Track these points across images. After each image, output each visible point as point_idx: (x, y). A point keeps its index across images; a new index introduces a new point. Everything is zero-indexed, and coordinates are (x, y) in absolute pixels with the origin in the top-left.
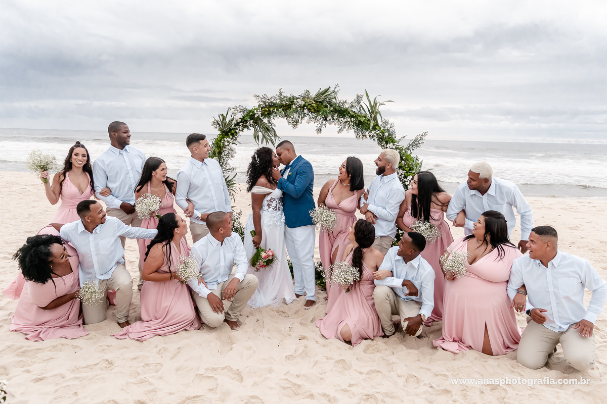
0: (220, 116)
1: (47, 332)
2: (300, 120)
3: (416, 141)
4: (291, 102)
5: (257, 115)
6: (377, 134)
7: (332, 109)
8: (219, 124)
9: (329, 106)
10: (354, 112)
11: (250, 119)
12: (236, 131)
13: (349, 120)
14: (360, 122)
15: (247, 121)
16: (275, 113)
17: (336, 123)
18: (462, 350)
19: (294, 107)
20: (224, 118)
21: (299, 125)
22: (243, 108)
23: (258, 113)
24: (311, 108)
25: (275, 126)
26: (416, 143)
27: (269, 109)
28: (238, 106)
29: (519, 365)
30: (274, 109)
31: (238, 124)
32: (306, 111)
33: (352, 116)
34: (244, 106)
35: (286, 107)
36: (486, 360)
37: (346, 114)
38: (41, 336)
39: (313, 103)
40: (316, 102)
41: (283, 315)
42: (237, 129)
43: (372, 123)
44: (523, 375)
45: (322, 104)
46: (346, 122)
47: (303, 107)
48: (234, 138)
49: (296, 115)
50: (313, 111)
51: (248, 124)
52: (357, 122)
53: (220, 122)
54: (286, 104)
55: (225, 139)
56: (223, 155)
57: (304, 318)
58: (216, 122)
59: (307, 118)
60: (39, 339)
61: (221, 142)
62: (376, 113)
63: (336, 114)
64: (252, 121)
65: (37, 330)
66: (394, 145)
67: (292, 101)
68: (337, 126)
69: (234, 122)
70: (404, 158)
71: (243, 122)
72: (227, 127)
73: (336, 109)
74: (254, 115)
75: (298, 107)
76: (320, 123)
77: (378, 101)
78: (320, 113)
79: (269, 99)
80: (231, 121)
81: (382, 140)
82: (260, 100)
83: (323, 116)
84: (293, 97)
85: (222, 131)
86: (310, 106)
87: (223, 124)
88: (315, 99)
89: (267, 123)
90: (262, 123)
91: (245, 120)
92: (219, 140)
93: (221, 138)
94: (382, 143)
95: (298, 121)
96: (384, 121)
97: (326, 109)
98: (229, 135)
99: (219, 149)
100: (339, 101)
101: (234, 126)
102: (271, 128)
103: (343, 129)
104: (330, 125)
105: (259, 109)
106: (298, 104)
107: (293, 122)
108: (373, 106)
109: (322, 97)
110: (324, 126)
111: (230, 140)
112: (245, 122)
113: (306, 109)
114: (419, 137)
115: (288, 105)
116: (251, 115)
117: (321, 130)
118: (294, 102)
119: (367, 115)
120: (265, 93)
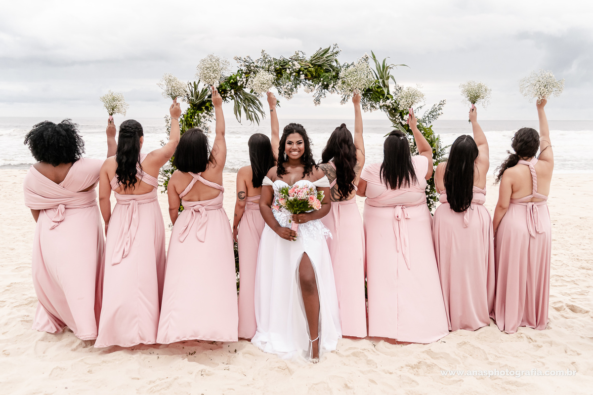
0: (190, 85)
3: (432, 112)
4: (282, 66)
5: (242, 83)
6: (392, 103)
7: (334, 74)
8: (188, 96)
9: (332, 70)
11: (230, 87)
15: (225, 91)
17: (340, 92)
19: (288, 71)
20: (196, 87)
24: (308, 73)
26: (433, 114)
32: (302, 77)
35: (276, 72)
39: (310, 67)
40: (314, 65)
43: (386, 92)
45: (321, 68)
47: (298, 72)
48: (210, 113)
49: (290, 83)
50: (310, 76)
51: (228, 95)
53: (189, 93)
54: (276, 68)
55: (200, 114)
58: (184, 93)
59: (301, 88)
61: (191, 118)
62: (388, 78)
64: (233, 91)
68: (340, 95)
72: (200, 99)
74: (236, 83)
75: (292, 71)
76: (318, 92)
77: (388, 64)
78: (322, 79)
79: (253, 63)
80: (204, 91)
81: (395, 112)
82: (242, 63)
83: (325, 83)
84: (283, 60)
85: (193, 105)
86: (307, 70)
87: (194, 95)
88: (313, 62)
89: (252, 94)
90: (245, 94)
91: (222, 90)
92: (189, 115)
93: (191, 113)
94: (394, 116)
95: (293, 89)
96: (397, 88)
97: (327, 74)
98: (203, 109)
99: (189, 128)
100: (341, 65)
101: (208, 97)
102: (258, 100)
103: (347, 98)
104: (332, 94)
105: (241, 75)
106: (294, 68)
107: (286, 90)
108: (383, 70)
109: (322, 59)
110: (323, 96)
111: (206, 115)
112: (223, 92)
113: (302, 74)
114: (436, 106)
115: (278, 70)
116: (232, 83)
117: (319, 101)
118: (287, 66)
119: (377, 81)
120: (247, 55)
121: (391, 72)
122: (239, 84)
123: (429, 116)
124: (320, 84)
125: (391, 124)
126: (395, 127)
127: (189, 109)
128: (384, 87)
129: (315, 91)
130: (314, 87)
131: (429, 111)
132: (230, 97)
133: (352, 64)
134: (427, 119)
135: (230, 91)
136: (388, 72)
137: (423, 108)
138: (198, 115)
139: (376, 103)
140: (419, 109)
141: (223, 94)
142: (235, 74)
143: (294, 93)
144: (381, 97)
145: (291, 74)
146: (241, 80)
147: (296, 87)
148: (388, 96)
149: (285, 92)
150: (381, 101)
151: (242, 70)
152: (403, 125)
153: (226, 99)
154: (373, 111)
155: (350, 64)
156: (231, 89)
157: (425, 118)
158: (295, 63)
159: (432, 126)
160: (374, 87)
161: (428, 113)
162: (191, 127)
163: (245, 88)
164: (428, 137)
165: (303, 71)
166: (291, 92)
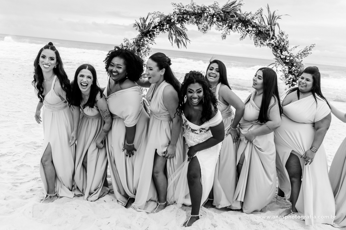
0: (141, 19)
2: (209, 26)
3: (305, 51)
4: (202, 11)
5: (174, 20)
6: (275, 43)
7: (237, 19)
8: (139, 26)
9: (236, 16)
10: (255, 23)
12: (154, 32)
13: (251, 29)
14: (260, 31)
15: (163, 25)
16: (188, 20)
17: (239, 31)
19: (205, 15)
20: (145, 21)
21: (208, 31)
22: (160, 14)
23: (175, 19)
24: (219, 17)
25: (187, 30)
26: (305, 53)
27: (184, 16)
28: (156, 11)
30: (188, 16)
31: (155, 27)
32: (215, 19)
33: (253, 27)
34: (162, 13)
37: (249, 24)
39: (221, 13)
40: (224, 12)
42: (155, 31)
43: (271, 34)
45: (229, 14)
47: (212, 16)
48: (152, 39)
49: (206, 23)
50: (220, 19)
51: (165, 28)
52: (258, 32)
53: (140, 25)
54: (198, 12)
55: (145, 39)
56: (141, 52)
59: (214, 26)
61: (140, 41)
62: (275, 25)
63: (241, 24)
64: (168, 25)
66: (288, 53)
67: (204, 10)
68: (240, 34)
69: (153, 25)
70: (295, 64)
72: (146, 29)
73: (240, 19)
74: (171, 20)
75: (208, 15)
76: (225, 31)
77: (276, 14)
78: (228, 22)
79: (183, 7)
80: (150, 24)
81: (277, 49)
82: (176, 7)
83: (230, 25)
84: (204, 7)
85: (142, 32)
86: (219, 15)
87: (143, 26)
88: (224, 10)
89: (181, 28)
90: (176, 28)
92: (139, 39)
93: (140, 38)
94: (276, 52)
95: (208, 27)
96: (281, 32)
97: (232, 19)
98: (147, 35)
99: (138, 47)
100: (243, 13)
101: (152, 28)
102: (183, 32)
103: (245, 37)
104: (234, 32)
105: (175, 15)
106: (210, 12)
107: (203, 28)
108: (272, 19)
109: (229, 8)
110: (228, 33)
111: (148, 39)
112: (162, 26)
113: (215, 17)
114: (308, 48)
115: (199, 14)
116: (168, 20)
117: (225, 37)
118: (205, 11)
119: (266, 26)
120: (180, 2)
121: (277, 21)
122: (172, 21)
123: (302, 54)
124: (227, 25)
125: (275, 57)
126: (276, 59)
127: (139, 35)
128: (272, 31)
129: (223, 30)
130: (223, 27)
131: (302, 51)
132: (166, 30)
133: (250, 13)
134: (300, 55)
135: (166, 25)
136: (275, 21)
137: (297, 47)
138: (144, 40)
139: (264, 42)
140: (295, 48)
141: (162, 27)
142: (171, 14)
143: (208, 30)
144: (268, 37)
145: (207, 16)
146: (174, 18)
147: (210, 26)
148: (274, 37)
149: (203, 29)
150: (268, 40)
151: (176, 12)
152: (281, 59)
153: (163, 31)
154: (262, 47)
155: (249, 13)
156: (167, 24)
157: (299, 55)
158: (211, 9)
159: (302, 61)
160: (264, 30)
161: (301, 52)
162: (140, 47)
163: (176, 24)
164: (299, 68)
165: (216, 16)
166: (206, 29)
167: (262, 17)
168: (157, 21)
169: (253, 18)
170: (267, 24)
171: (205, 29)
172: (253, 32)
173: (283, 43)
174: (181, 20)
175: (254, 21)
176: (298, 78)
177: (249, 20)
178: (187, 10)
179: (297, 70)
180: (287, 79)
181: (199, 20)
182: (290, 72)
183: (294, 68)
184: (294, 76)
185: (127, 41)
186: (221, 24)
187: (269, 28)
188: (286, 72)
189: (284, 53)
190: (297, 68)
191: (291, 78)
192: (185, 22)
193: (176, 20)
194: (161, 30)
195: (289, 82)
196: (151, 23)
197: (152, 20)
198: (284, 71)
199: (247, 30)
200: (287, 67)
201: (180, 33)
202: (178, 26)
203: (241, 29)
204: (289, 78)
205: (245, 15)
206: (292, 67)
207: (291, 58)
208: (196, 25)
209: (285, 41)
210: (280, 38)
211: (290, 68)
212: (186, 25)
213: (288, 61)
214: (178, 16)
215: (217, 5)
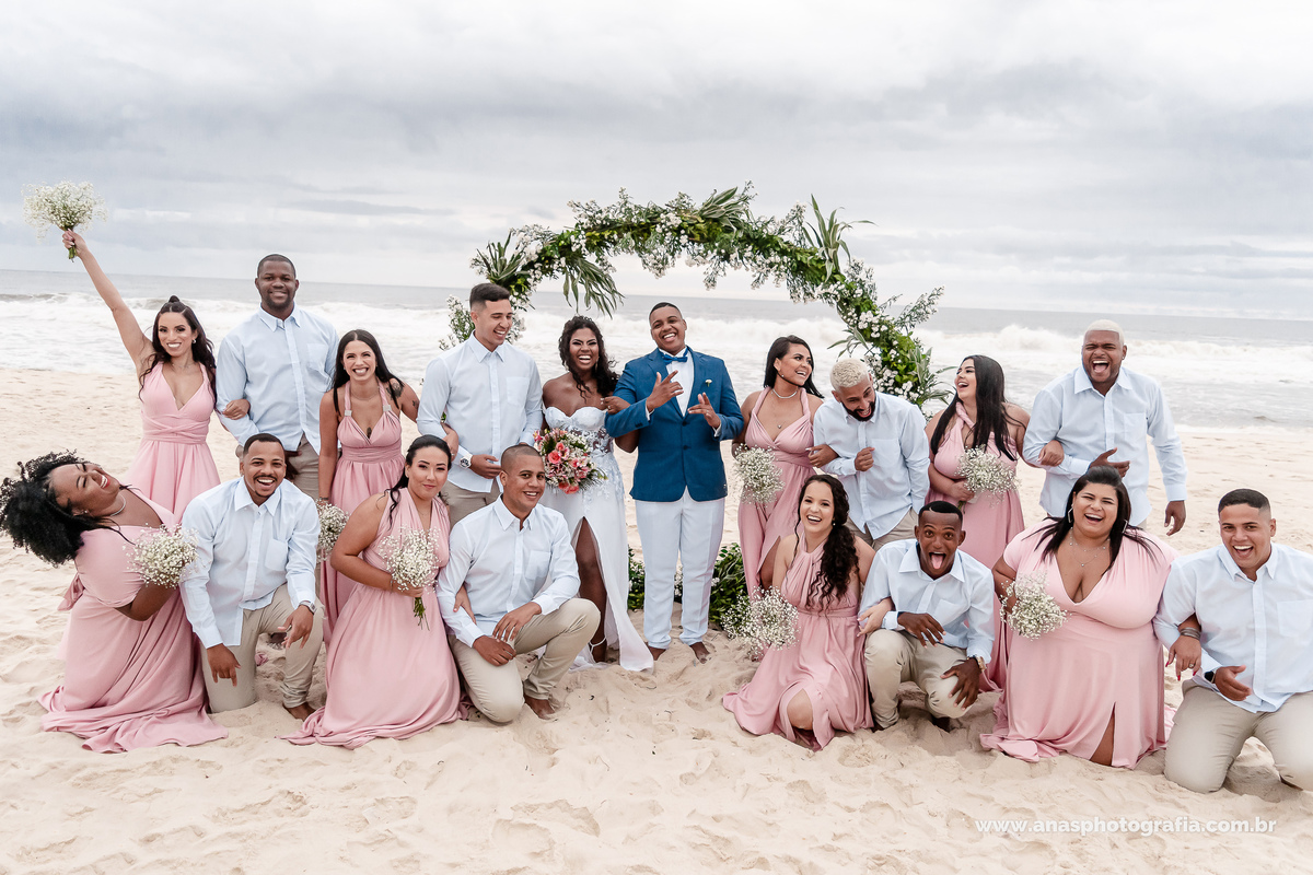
0: (492, 247)
1: (132, 732)
2: (669, 258)
3: (919, 307)
4: (650, 219)
5: (578, 247)
6: (840, 292)
7: (740, 235)
8: (488, 265)
9: (735, 229)
10: (788, 242)
11: (559, 253)
12: (528, 279)
13: (778, 259)
14: (800, 263)
15: (551, 260)
16: (615, 243)
17: (749, 266)
18: (1045, 755)
19: (659, 229)
20: (501, 251)
21: (668, 271)
22: (542, 231)
23: (579, 243)
24: (695, 233)
25: (614, 270)
26: (918, 313)
27: (602, 233)
28: (530, 224)
29: (1172, 784)
30: (612, 234)
31: (531, 265)
32: (684, 239)
33: (783, 253)
34: (545, 227)
35: (640, 230)
36: (1099, 776)
37: (771, 247)
38: (118, 739)
39: (698, 222)
40: (706, 219)
41: (643, 684)
42: (530, 277)
43: (829, 269)
44: (1184, 807)
45: (719, 225)
46: (771, 265)
47: (677, 231)
48: (523, 297)
49: (662, 249)
50: (698, 238)
51: (555, 266)
52: (795, 265)
53: (490, 262)
54: (639, 223)
57: (691, 692)
58: (481, 259)
59: (683, 256)
60: (116, 749)
62: (837, 245)
63: (750, 247)
64: (563, 260)
65: (107, 728)
66: (875, 315)
67: (653, 216)
68: (750, 273)
69: (524, 262)
70: (895, 343)
71: (544, 262)
72: (507, 271)
73: (748, 236)
74: (570, 246)
75: (667, 229)
76: (713, 267)
77: (839, 219)
78: (717, 244)
79: (601, 212)
80: (516, 258)
81: (848, 305)
82: (582, 212)
83: (723, 251)
84: (655, 209)
86: (693, 228)
87: (499, 265)
88: (705, 213)
89: (597, 265)
90: (586, 265)
91: (547, 258)
94: (847, 312)
95: (666, 259)
96: (853, 264)
97: (727, 236)
100: (756, 219)
101: (523, 269)
102: (605, 276)
103: (764, 279)
104: (736, 269)
105: (579, 232)
106: (668, 224)
107: (656, 262)
108: (830, 231)
109: (719, 208)
110: (721, 273)
111: (514, 300)
112: (547, 261)
113: (684, 234)
114: (926, 299)
115: (643, 226)
116: (563, 246)
117: (714, 281)
118: (658, 220)
119: (817, 250)
120: (592, 199)
121: (843, 235)
122: (574, 249)
124: (716, 251)
125: (845, 327)
126: (847, 332)
128: (830, 260)
129: (708, 265)
130: (707, 257)
131: (912, 306)
132: (560, 270)
133: (772, 220)
134: (908, 319)
135: (559, 259)
136: (837, 235)
137: (898, 299)
139: (813, 289)
140: (893, 301)
141: (547, 264)
142: (571, 231)
143: (669, 268)
144: (823, 278)
145: (664, 232)
146: (577, 240)
147: (673, 254)
148: (836, 277)
149: (654, 265)
150: (820, 287)
151: (582, 224)
152: (861, 330)
153: (552, 273)
156: (561, 257)
157: (905, 319)
158: (671, 215)
159: (911, 333)
160: (810, 261)
161: (910, 309)
163: (586, 255)
164: (907, 352)
165: (686, 229)
166: (663, 264)
167: (803, 229)
168: (534, 248)
169: (782, 230)
170: (817, 246)
171: (660, 266)
172: (782, 267)
173: (859, 291)
174: (597, 245)
175: (786, 238)
176: (905, 377)
177: (770, 238)
178: (611, 217)
179: (903, 358)
180: (881, 380)
181: (643, 242)
182: (886, 364)
183: (893, 351)
184: (896, 372)
185: (458, 307)
186: (702, 248)
187: (823, 254)
188: (874, 364)
189: (863, 316)
190: (901, 352)
191: (889, 378)
192: (607, 247)
193: (584, 245)
194: (547, 271)
195: (886, 387)
196: (519, 257)
197: (520, 249)
198: (871, 361)
199: (768, 261)
200: (877, 351)
201: (595, 277)
202: (591, 258)
203: (755, 260)
204: (885, 378)
205: (760, 225)
206: (889, 351)
207: (884, 328)
208: (636, 254)
209: (866, 286)
210: (853, 277)
211: (884, 354)
212: (609, 256)
213: (878, 335)
214: (589, 234)
215: (685, 199)
